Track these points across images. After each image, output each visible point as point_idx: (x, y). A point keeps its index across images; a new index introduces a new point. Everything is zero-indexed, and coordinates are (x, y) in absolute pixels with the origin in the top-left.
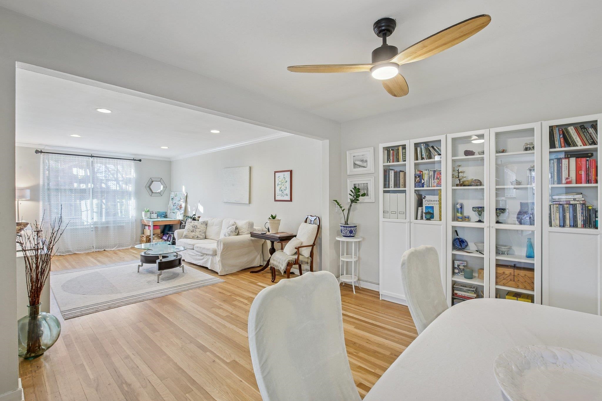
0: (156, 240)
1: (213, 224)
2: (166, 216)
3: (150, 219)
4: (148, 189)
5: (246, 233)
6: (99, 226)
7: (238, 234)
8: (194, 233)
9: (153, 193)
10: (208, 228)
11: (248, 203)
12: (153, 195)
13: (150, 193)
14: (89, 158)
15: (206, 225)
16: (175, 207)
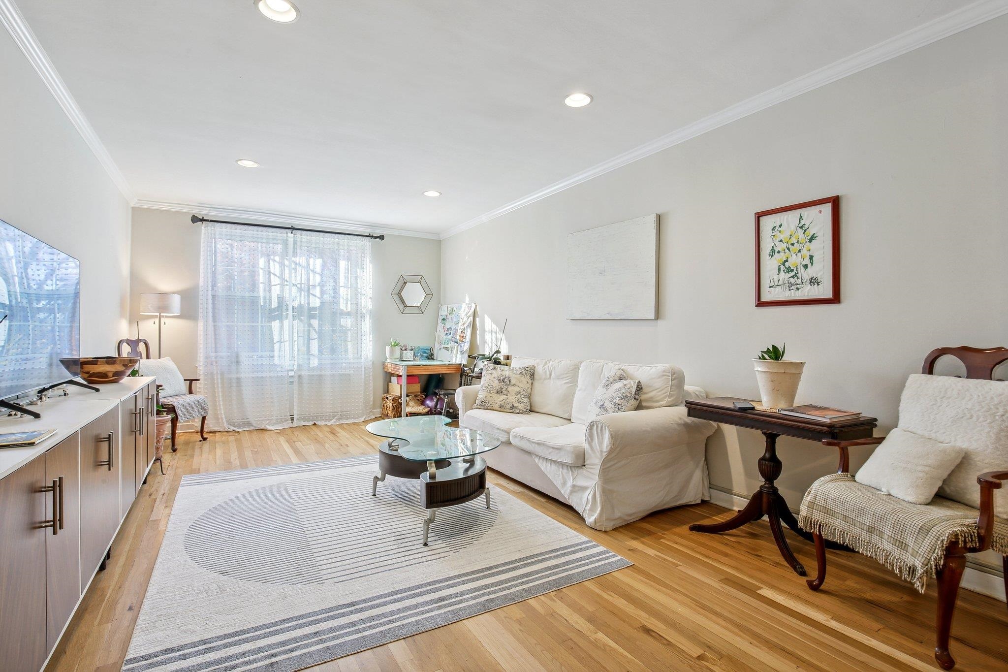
0: (413, 407)
1: (550, 375)
2: (430, 357)
3: (400, 361)
4: (396, 297)
5: (663, 403)
6: (304, 373)
7: (639, 407)
8: (503, 397)
9: (405, 306)
10: (537, 384)
11: (653, 317)
12: (407, 310)
13: (402, 307)
14: (287, 233)
15: (532, 376)
16: (450, 337)
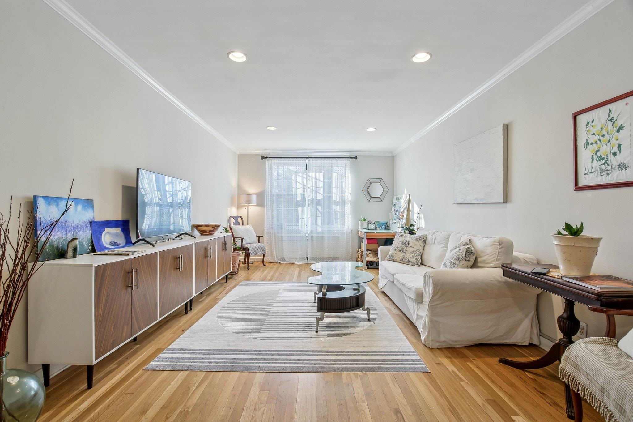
0: (371, 257)
1: (435, 241)
2: (387, 228)
3: (367, 230)
4: (366, 192)
5: (492, 265)
6: (314, 235)
7: (475, 265)
8: (403, 254)
9: (371, 197)
10: (426, 247)
11: (502, 200)
12: (372, 200)
13: (369, 198)
14: (305, 160)
15: (425, 241)
16: (397, 216)
